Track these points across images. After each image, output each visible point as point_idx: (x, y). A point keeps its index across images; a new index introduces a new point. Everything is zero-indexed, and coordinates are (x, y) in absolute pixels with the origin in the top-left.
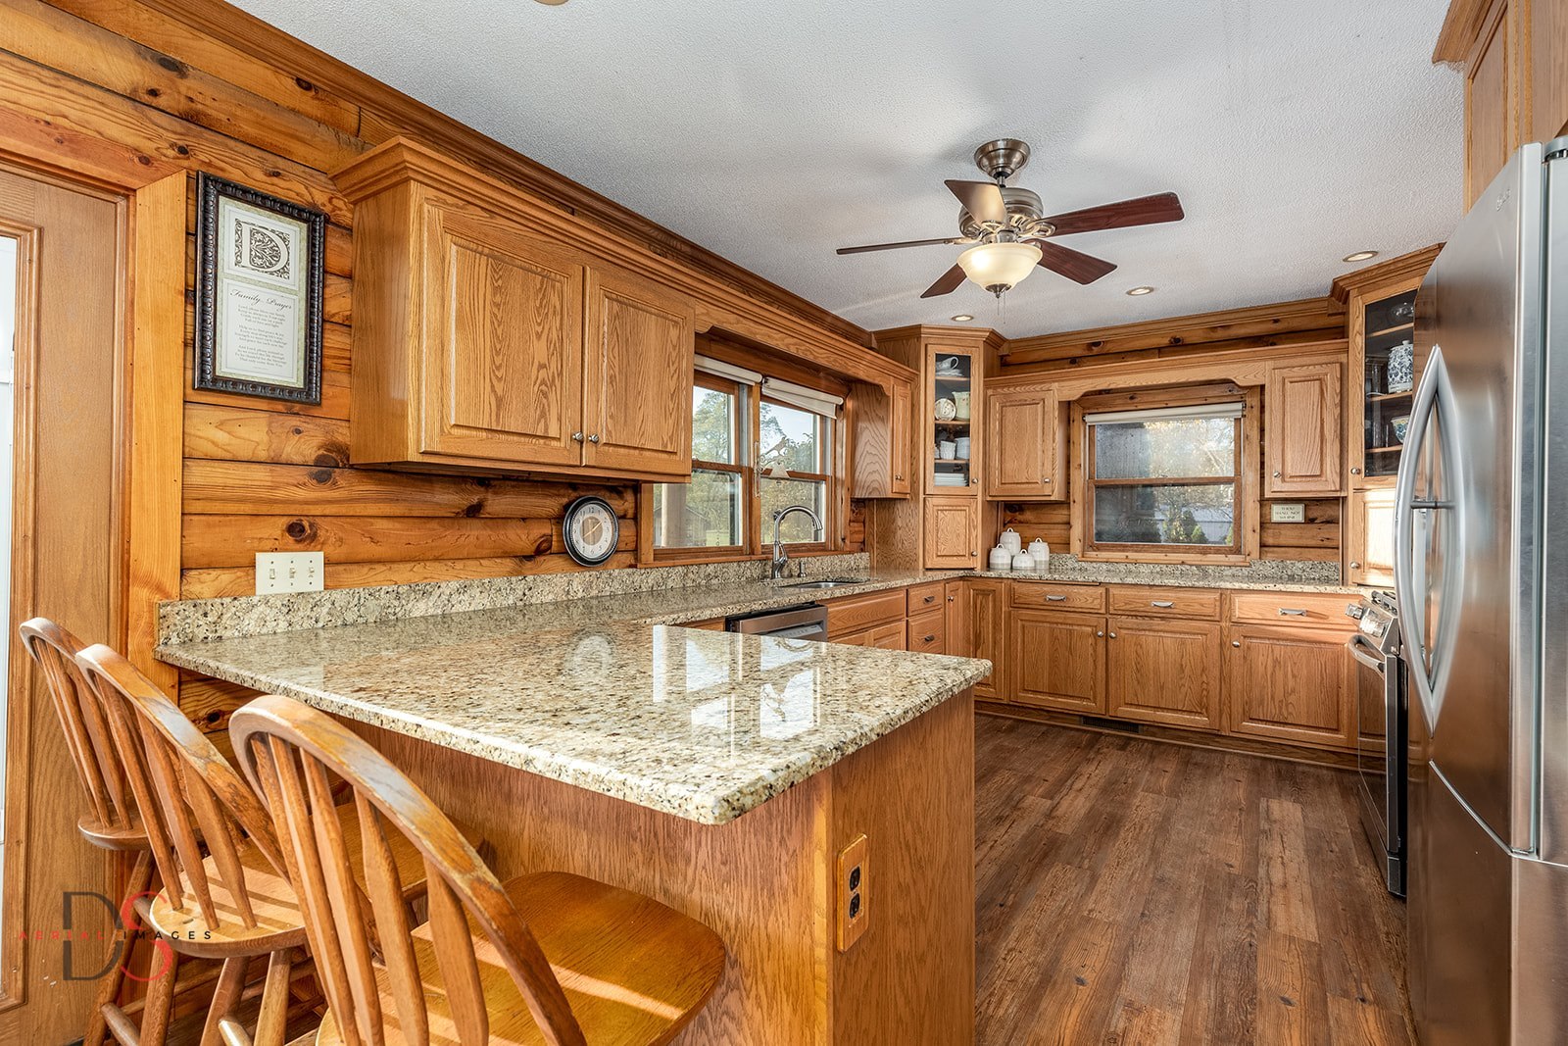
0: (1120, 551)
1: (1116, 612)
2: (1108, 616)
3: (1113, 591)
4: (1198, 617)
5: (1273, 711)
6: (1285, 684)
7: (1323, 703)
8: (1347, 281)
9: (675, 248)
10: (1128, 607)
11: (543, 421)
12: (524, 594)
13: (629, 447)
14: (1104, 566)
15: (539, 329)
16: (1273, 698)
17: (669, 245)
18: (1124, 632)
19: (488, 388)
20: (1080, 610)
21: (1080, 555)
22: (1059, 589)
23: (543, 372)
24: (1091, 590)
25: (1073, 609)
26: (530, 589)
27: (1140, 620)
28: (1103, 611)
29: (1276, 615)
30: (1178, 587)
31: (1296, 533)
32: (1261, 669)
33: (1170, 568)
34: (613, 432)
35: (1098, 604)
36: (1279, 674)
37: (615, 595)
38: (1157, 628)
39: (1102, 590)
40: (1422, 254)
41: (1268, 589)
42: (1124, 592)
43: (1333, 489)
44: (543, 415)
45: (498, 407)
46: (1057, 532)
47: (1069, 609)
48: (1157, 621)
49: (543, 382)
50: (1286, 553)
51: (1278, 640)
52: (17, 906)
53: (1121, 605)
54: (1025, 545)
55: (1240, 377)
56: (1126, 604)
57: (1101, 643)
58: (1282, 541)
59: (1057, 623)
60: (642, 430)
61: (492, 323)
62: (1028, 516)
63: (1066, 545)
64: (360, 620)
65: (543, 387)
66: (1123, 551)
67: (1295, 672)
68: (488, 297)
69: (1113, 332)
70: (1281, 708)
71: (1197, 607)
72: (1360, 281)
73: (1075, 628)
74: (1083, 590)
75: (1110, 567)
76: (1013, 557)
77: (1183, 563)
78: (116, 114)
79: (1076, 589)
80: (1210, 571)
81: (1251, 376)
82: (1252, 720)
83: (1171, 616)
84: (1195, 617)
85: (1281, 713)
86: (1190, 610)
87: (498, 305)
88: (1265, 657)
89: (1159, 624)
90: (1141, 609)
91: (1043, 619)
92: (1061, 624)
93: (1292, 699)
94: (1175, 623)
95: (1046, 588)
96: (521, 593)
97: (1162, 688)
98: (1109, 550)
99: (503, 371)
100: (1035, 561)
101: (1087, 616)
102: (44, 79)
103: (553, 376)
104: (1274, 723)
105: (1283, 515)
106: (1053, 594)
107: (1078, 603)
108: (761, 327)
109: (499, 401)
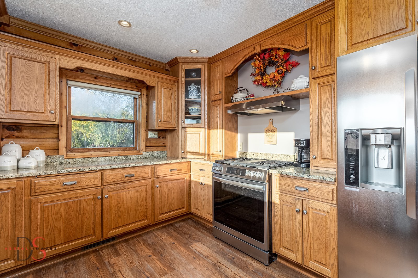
0: (86, 152)
1: (107, 184)
2: (102, 187)
3: (106, 173)
4: (143, 179)
5: (168, 208)
6: (171, 197)
7: (181, 200)
8: (180, 59)
10: (113, 180)
14: (80, 160)
16: (168, 203)
18: (111, 193)
20: (86, 187)
21: (65, 156)
22: (72, 177)
24: (93, 175)
25: (81, 188)
27: (119, 185)
28: (100, 185)
29: (169, 172)
30: (136, 167)
31: (155, 141)
32: (164, 193)
33: (114, 158)
35: (98, 182)
36: (170, 194)
38: (127, 187)
39: (99, 174)
40: (204, 58)
41: (167, 163)
42: (111, 173)
43: (174, 127)
46: (50, 143)
47: (79, 188)
48: (127, 184)
50: (152, 149)
51: (169, 181)
53: (110, 180)
54: (25, 152)
55: (148, 81)
56: (113, 179)
57: (99, 203)
58: (152, 145)
59: (70, 199)
62: (25, 133)
63: (56, 150)
66: (88, 152)
67: (174, 192)
69: (86, 42)
70: (170, 206)
71: (143, 174)
72: (184, 61)
73: (83, 198)
74: (88, 176)
75: (84, 160)
76: (18, 161)
77: (119, 155)
79: (83, 176)
80: (129, 158)
81: (151, 82)
82: (162, 214)
83: (133, 180)
84: (142, 179)
85: (170, 208)
86: (141, 176)
88: (166, 188)
89: (128, 185)
90: (120, 180)
91: (60, 198)
92: (73, 198)
93: (173, 201)
94: (134, 183)
95: (62, 179)
97: (129, 214)
98: (80, 152)
100: (38, 162)
101: (91, 190)
104: (168, 212)
105: (152, 135)
106: (68, 181)
107: (85, 184)
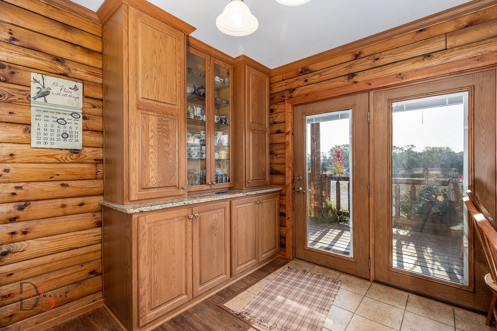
52: (472, 266)
78: (495, 43)
102: (474, 46)
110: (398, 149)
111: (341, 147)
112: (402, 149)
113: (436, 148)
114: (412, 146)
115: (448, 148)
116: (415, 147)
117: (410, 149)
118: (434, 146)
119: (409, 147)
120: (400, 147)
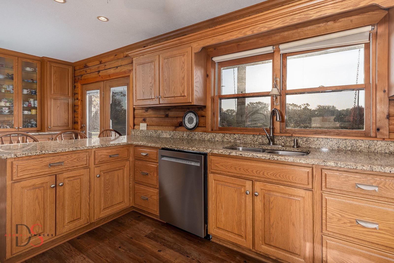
9: (217, 22)
11: (151, 95)
12: (173, 135)
13: (171, 97)
15: (150, 75)
17: (215, 23)
19: (142, 91)
23: (151, 84)
26: (174, 134)
34: (166, 94)
37: (196, 139)
44: (151, 94)
45: (143, 94)
49: (151, 87)
60: (174, 91)
61: (142, 77)
64: (148, 136)
65: (151, 88)
68: (142, 72)
87: (143, 73)
96: (172, 135)
99: (144, 87)
103: (153, 85)
108: (226, 35)
109: (143, 93)
110: (297, 107)
111: (254, 104)
112: (300, 107)
113: (325, 106)
114: (307, 104)
115: (333, 106)
116: (309, 105)
117: (306, 107)
118: (324, 105)
119: (305, 106)
120: (299, 105)
